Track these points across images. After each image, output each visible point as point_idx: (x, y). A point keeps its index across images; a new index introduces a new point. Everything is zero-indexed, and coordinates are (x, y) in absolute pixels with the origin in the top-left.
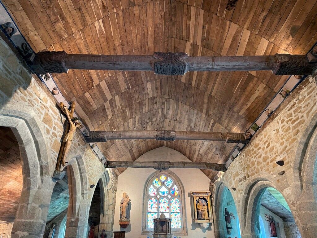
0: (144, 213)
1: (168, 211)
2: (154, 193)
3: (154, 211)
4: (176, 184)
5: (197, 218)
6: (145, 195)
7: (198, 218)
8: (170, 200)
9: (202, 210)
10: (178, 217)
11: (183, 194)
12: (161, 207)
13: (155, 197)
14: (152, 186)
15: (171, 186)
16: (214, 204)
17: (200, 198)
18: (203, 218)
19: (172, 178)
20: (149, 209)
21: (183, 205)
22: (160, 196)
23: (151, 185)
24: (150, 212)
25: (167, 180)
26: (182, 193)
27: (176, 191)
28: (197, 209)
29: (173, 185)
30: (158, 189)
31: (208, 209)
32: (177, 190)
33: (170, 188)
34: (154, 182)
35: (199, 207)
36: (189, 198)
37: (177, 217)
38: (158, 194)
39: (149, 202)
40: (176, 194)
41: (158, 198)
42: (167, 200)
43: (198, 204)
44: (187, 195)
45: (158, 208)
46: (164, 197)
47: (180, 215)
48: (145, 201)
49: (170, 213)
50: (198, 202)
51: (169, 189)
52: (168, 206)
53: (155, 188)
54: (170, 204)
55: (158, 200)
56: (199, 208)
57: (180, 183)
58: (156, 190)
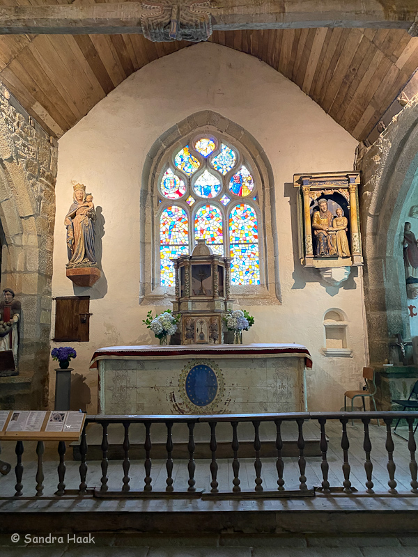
0: (148, 248)
1: (219, 239)
2: (178, 192)
3: (179, 240)
4: (244, 164)
5: (311, 252)
6: (149, 196)
7: (315, 253)
8: (226, 211)
9: (331, 229)
10: (252, 255)
11: (267, 189)
12: (199, 229)
13: (182, 202)
14: (169, 171)
15: (229, 169)
16: (371, 209)
17: (323, 196)
18: (333, 251)
19: (233, 146)
20: (163, 237)
21: (268, 222)
22: (197, 199)
23: (168, 166)
24: (168, 245)
25: (217, 151)
26: (263, 189)
27: (247, 184)
28: (313, 229)
29: (237, 167)
30: (189, 181)
31: (349, 226)
32: (250, 182)
33: (228, 173)
34: (178, 159)
35: (319, 222)
36: (288, 199)
37: (249, 256)
38: (190, 192)
39: (162, 217)
40: (245, 194)
41: (191, 205)
42: (218, 211)
43: (318, 213)
44: (279, 190)
45: (191, 232)
46: (207, 203)
47: (256, 249)
48: (148, 211)
49: (226, 244)
50: (317, 208)
51: (225, 179)
52: (221, 228)
53: (181, 175)
54: (227, 220)
55: (190, 211)
56: (320, 226)
57: (258, 157)
58: (182, 183)
